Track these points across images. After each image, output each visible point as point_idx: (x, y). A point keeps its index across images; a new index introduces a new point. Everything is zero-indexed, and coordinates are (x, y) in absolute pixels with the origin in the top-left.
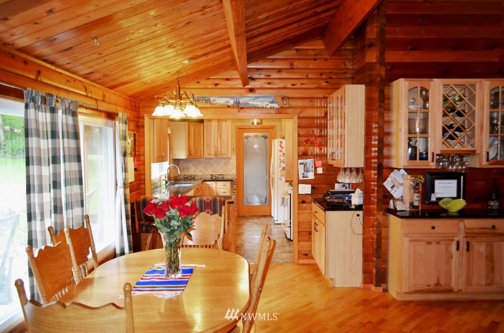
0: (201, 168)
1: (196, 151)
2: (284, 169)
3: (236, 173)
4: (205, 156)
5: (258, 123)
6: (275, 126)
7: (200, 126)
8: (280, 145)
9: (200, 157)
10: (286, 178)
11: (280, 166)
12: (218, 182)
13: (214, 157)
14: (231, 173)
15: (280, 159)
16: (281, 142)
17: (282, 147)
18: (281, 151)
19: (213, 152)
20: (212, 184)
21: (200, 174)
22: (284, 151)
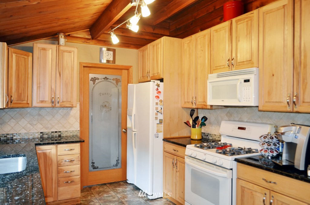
0: (24, 122)
1: (19, 96)
2: (161, 122)
3: (79, 129)
4: (35, 104)
5: (108, 61)
6: (131, 67)
7: (28, 56)
8: (158, 89)
9: (27, 105)
10: (164, 134)
11: (156, 118)
12: (60, 146)
13: (50, 105)
14: (72, 129)
15: (157, 108)
16: (158, 86)
17: (160, 92)
18: (158, 97)
19: (47, 98)
20: (50, 149)
21: (23, 131)
22: (161, 97)
